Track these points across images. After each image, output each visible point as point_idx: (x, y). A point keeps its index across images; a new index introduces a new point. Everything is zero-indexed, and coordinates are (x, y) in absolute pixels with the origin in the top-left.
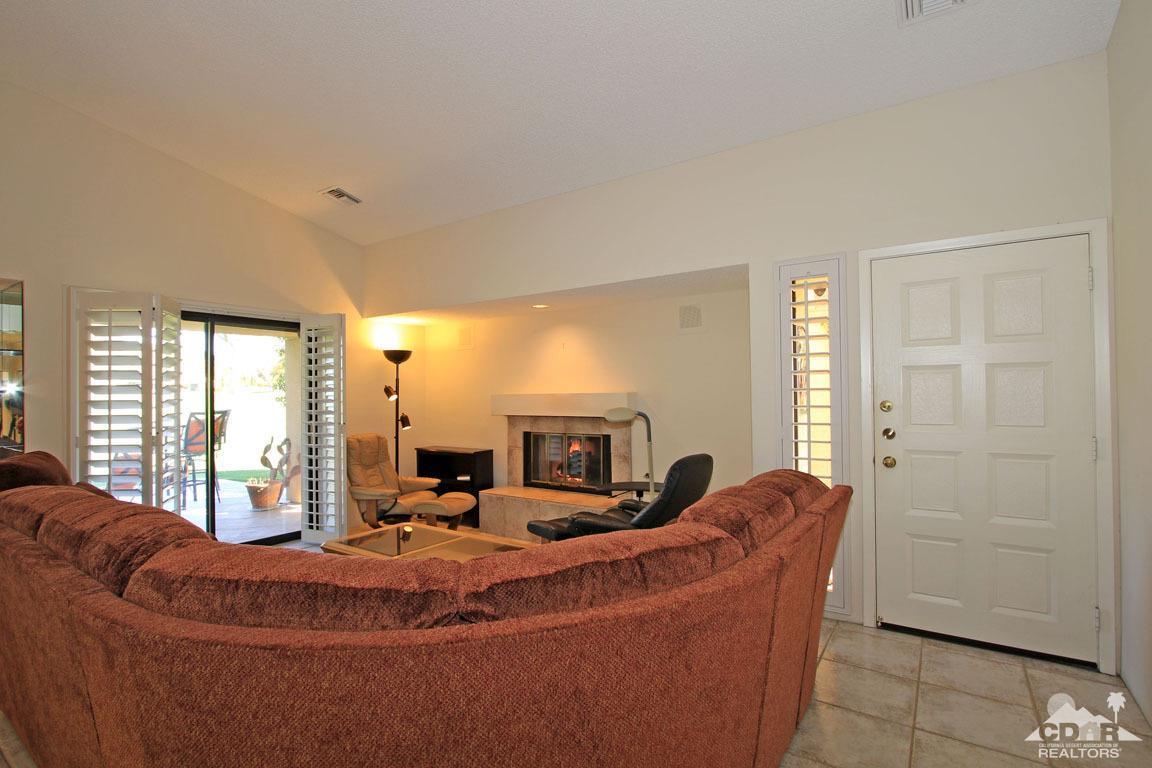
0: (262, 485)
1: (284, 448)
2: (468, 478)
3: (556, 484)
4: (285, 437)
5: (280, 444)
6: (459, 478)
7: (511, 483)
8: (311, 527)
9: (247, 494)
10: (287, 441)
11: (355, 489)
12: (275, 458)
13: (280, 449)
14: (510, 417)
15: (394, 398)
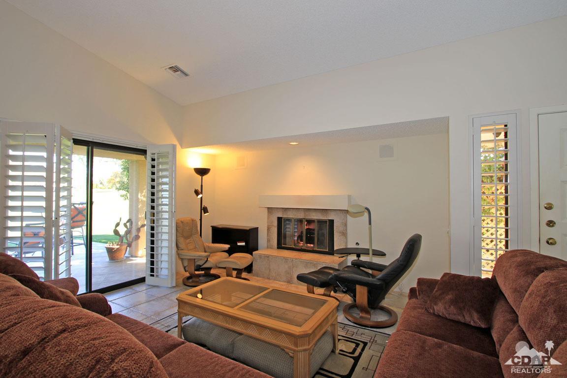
0: (116, 247)
1: (128, 224)
2: (243, 244)
3: (298, 248)
4: (128, 218)
5: (125, 222)
6: (238, 244)
7: (269, 247)
8: (152, 276)
9: (106, 251)
10: (129, 220)
11: (180, 252)
12: (122, 230)
13: (125, 225)
14: (268, 208)
15: (200, 196)
